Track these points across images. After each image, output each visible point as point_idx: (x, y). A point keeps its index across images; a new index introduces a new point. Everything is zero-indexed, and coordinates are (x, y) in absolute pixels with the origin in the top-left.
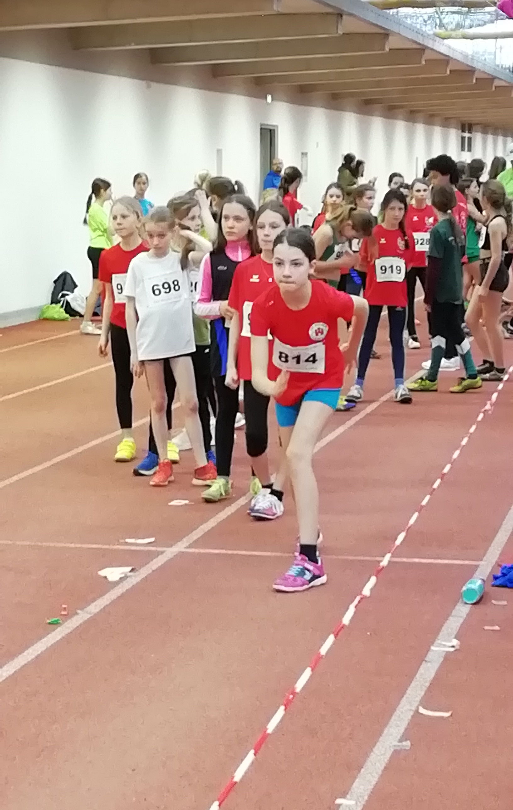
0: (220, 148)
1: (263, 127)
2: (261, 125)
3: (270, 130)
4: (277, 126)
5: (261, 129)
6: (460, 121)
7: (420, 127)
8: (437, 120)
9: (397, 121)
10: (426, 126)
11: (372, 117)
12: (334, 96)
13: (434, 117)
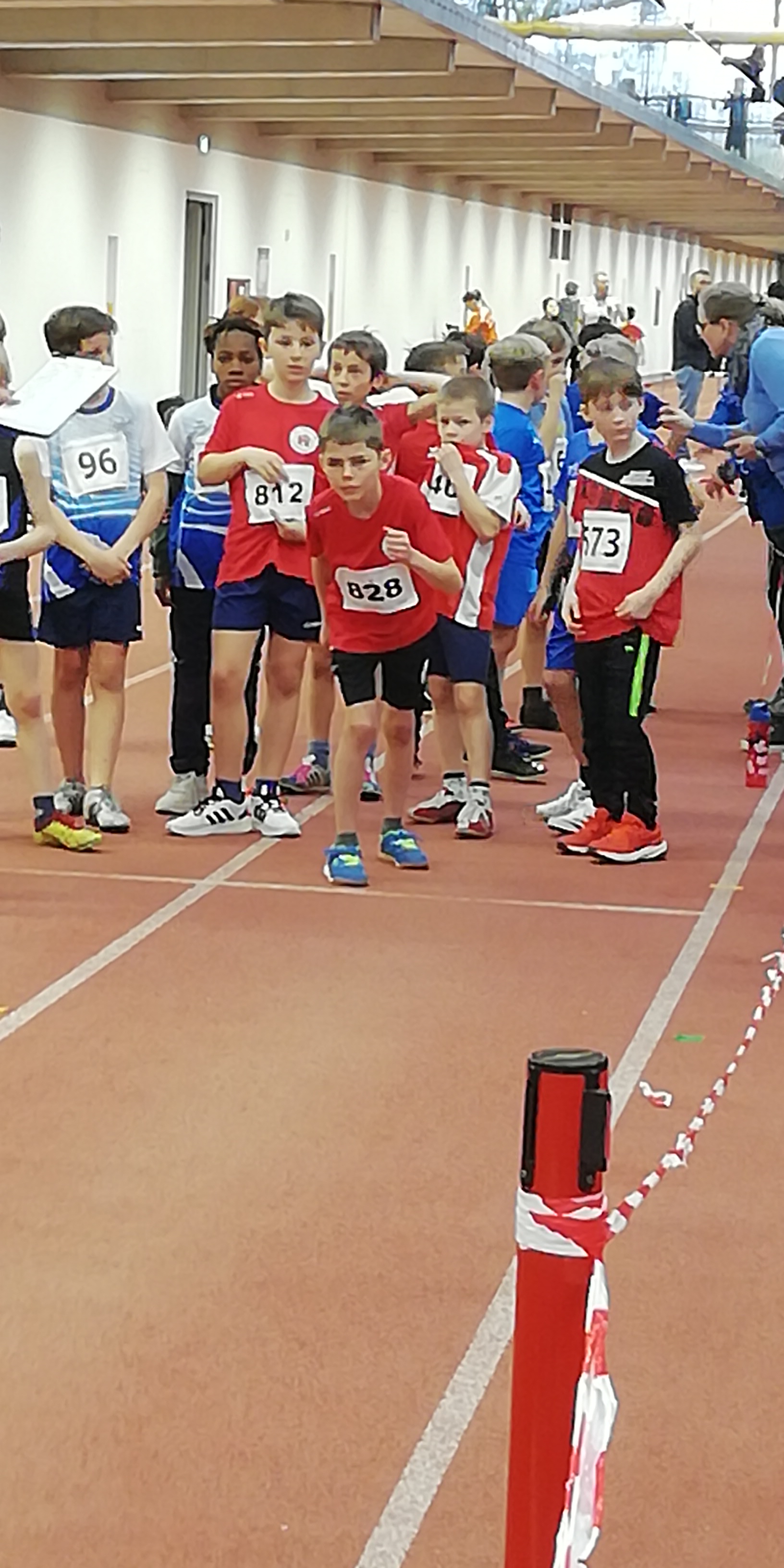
0: (115, 234)
1: (192, 198)
2: (189, 193)
3: (203, 204)
4: (216, 197)
5: (188, 201)
6: (550, 200)
7: (475, 209)
8: (507, 196)
9: (433, 195)
10: (487, 206)
11: (388, 186)
12: (320, 144)
13: (501, 190)
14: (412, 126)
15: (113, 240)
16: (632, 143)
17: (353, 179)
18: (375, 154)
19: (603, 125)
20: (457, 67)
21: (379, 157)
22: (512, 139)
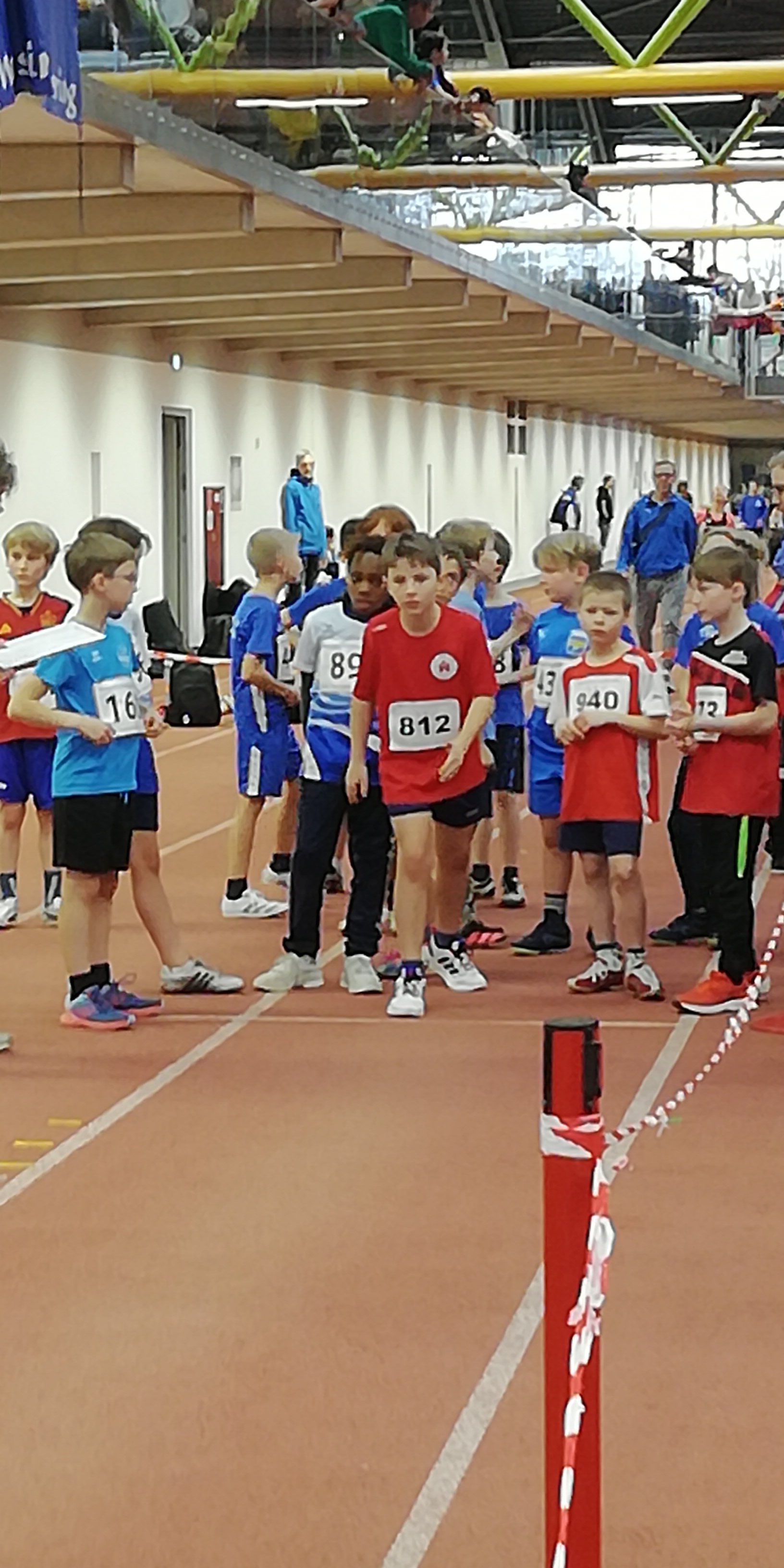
0: (96, 451)
1: (168, 413)
2: (164, 408)
3: (178, 418)
4: (190, 411)
5: (164, 416)
6: (505, 398)
7: (434, 410)
8: (465, 396)
9: (392, 398)
10: (446, 406)
11: (351, 392)
12: (284, 356)
13: (457, 391)
14: (372, 337)
15: (95, 456)
16: (580, 342)
17: (317, 387)
18: (337, 362)
19: (552, 326)
20: (414, 280)
21: (340, 366)
22: (466, 343)
